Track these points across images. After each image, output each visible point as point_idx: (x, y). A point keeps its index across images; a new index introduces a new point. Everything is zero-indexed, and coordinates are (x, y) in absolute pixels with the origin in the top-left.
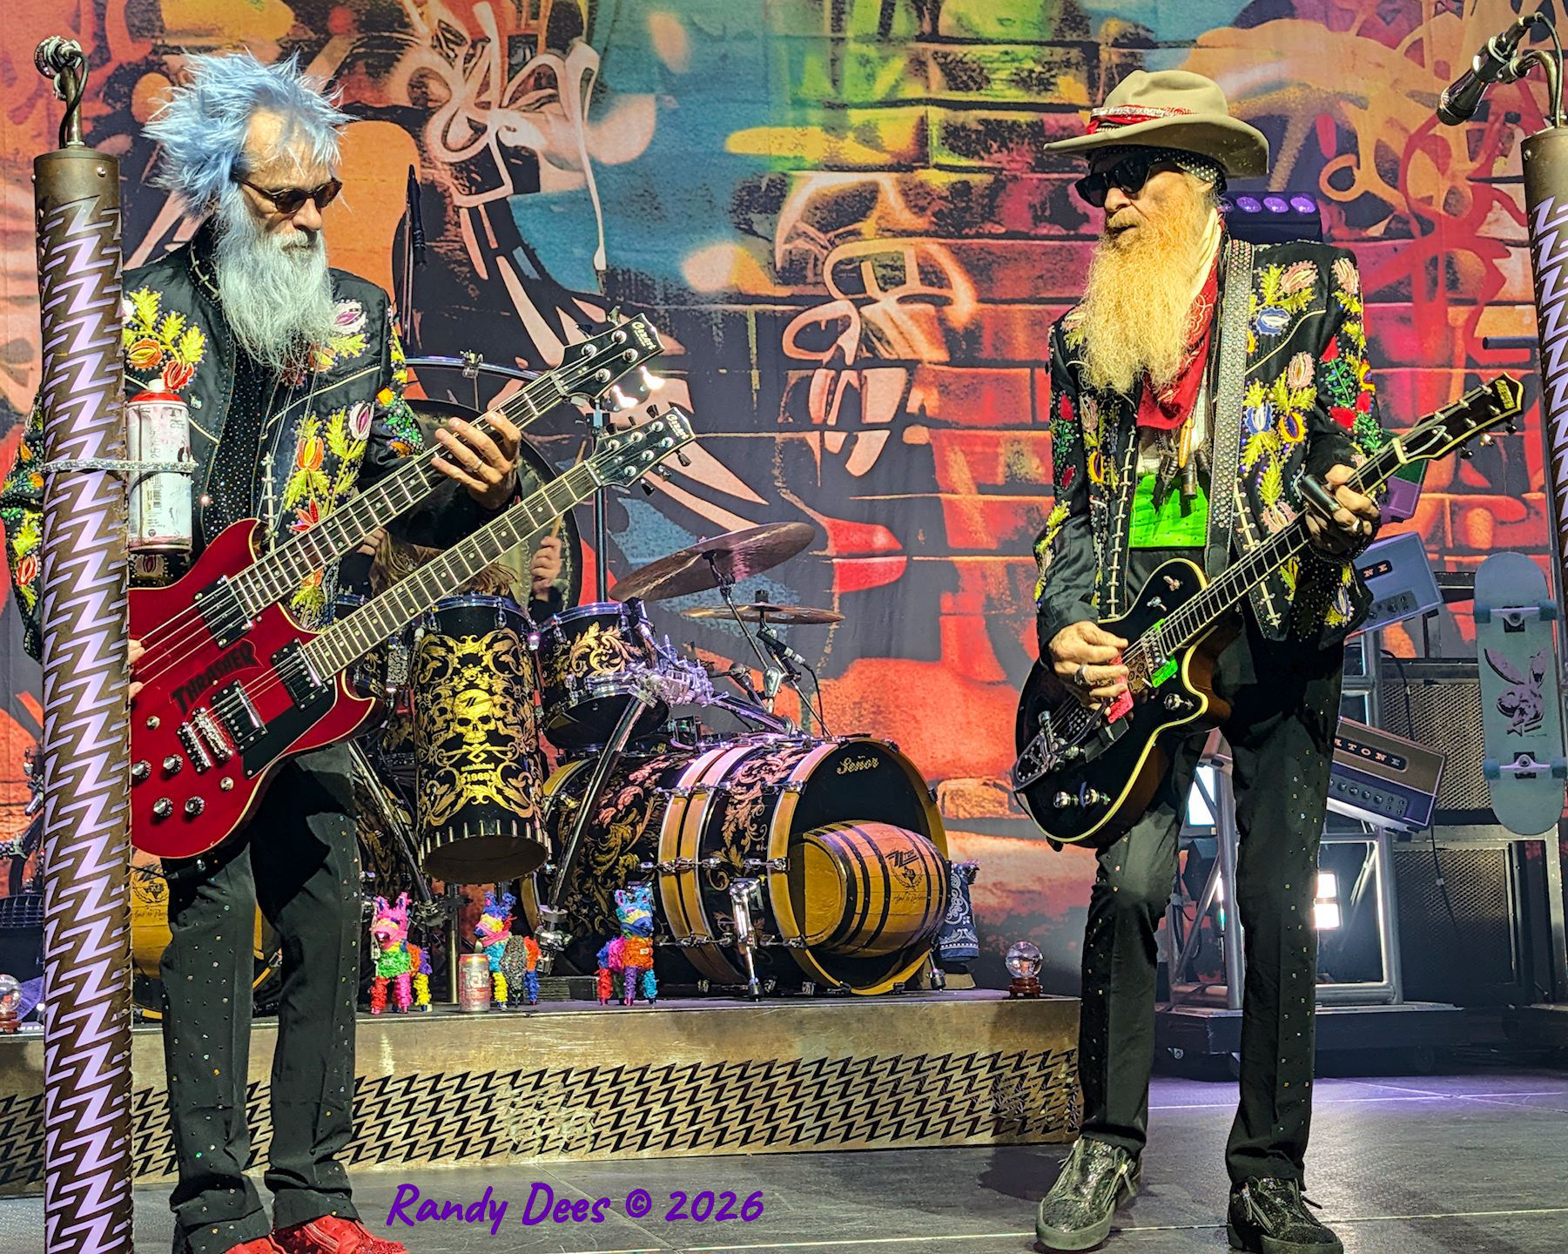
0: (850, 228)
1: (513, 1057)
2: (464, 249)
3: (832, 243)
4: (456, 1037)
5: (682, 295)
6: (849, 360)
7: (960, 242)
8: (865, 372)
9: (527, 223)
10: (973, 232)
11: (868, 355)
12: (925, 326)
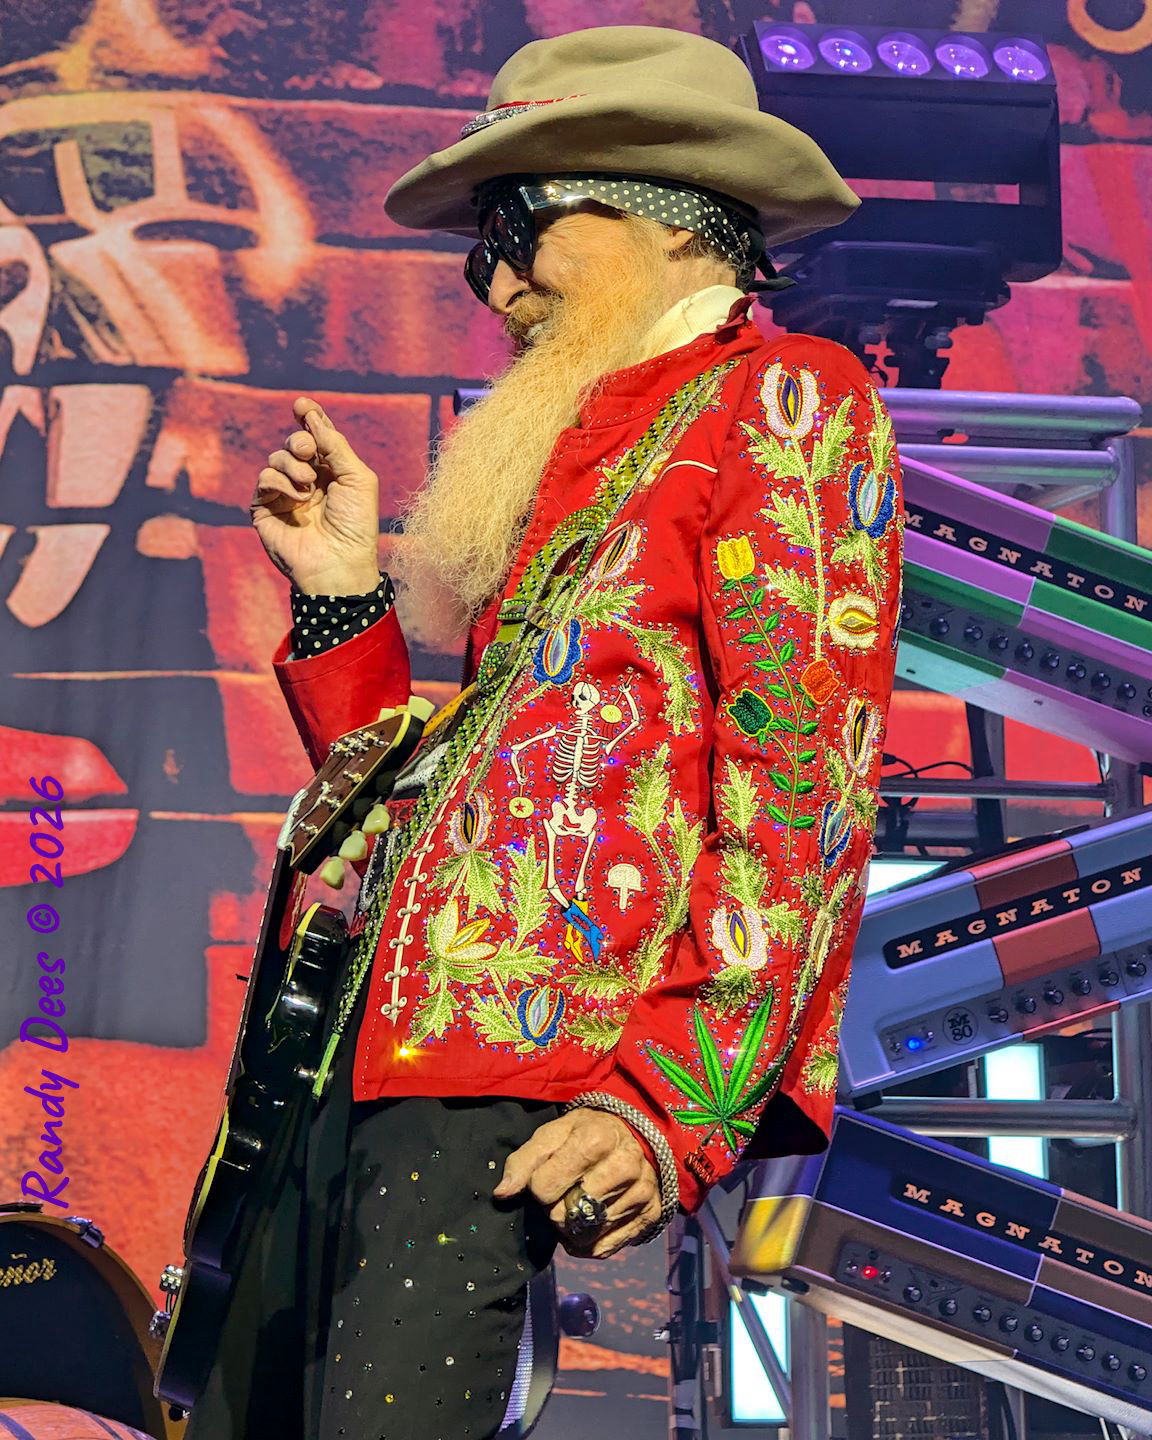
0: (33, 63)
6: (23, 363)
7: (279, 105)
8: (60, 392)
10: (310, 83)
11: (66, 353)
12: (194, 293)
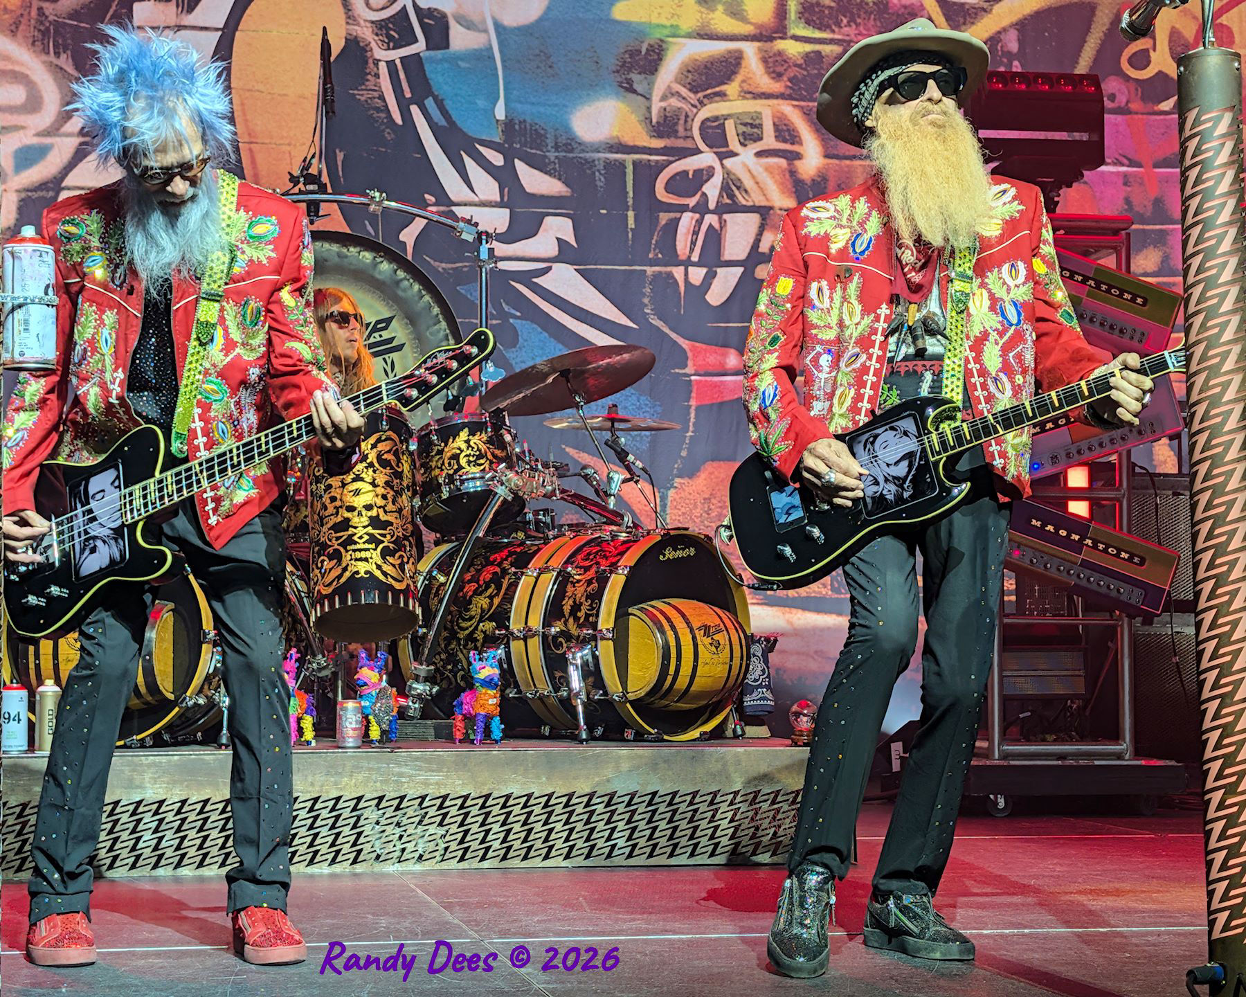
0: (717, 89)
1: (378, 784)
2: (382, 98)
3: (701, 103)
4: (332, 767)
5: (570, 143)
6: (712, 205)
8: (725, 216)
9: (438, 77)
11: (728, 201)
12: (778, 177)
